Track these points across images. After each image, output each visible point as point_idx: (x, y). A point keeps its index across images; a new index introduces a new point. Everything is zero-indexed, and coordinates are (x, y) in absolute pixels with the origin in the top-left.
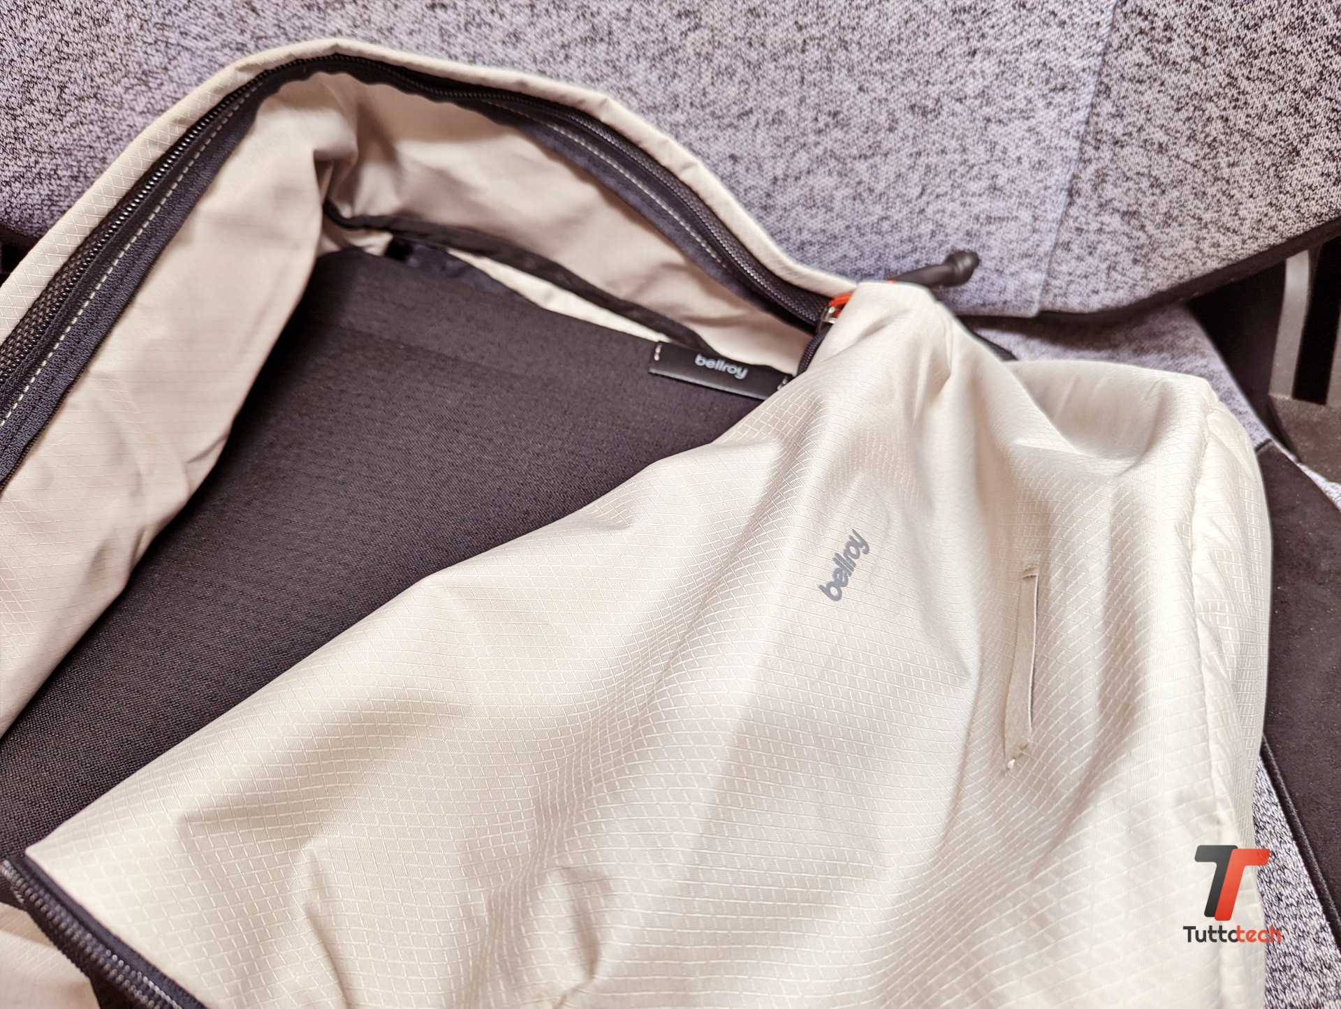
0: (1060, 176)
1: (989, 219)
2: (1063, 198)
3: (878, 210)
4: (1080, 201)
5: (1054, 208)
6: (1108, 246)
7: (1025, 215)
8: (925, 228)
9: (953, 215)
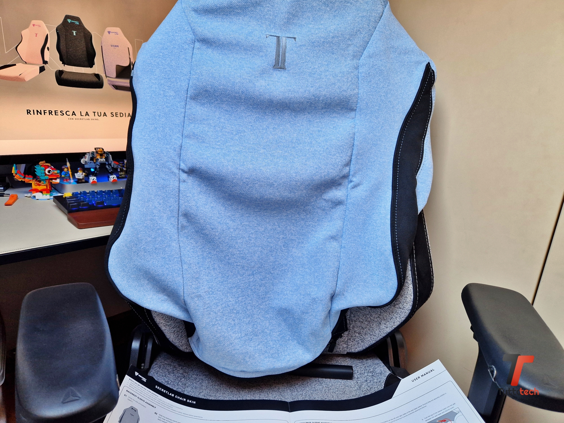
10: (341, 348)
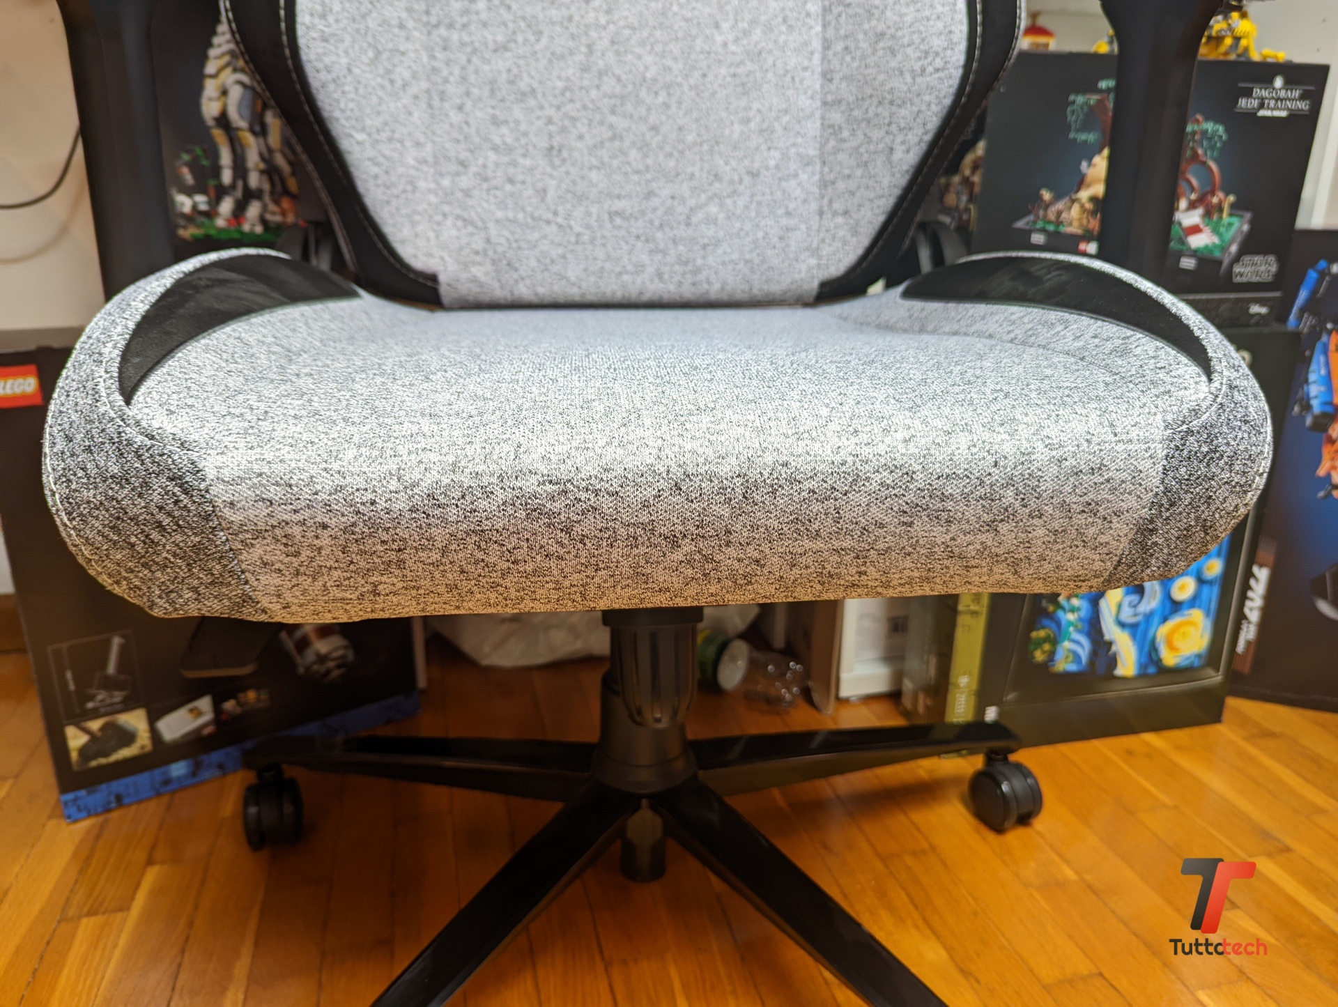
0: (814, 206)
1: (788, 230)
2: (817, 218)
3: (738, 225)
4: (824, 216)
5: (815, 223)
6: (841, 233)
7: (803, 227)
8: (760, 234)
9: (771, 228)
10: (803, 270)
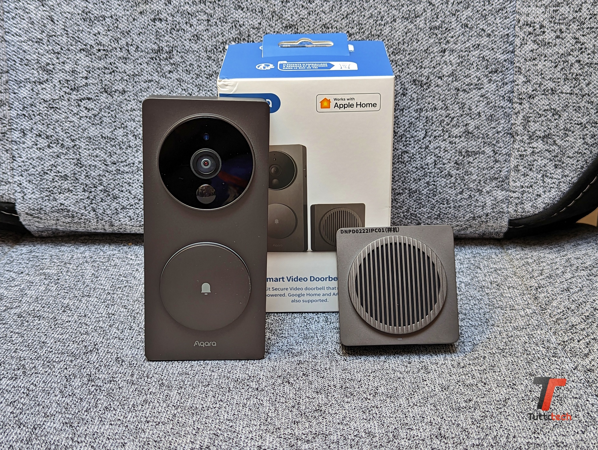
1: (468, 154)
7: (488, 150)
9: (446, 150)
10: (489, 203)
